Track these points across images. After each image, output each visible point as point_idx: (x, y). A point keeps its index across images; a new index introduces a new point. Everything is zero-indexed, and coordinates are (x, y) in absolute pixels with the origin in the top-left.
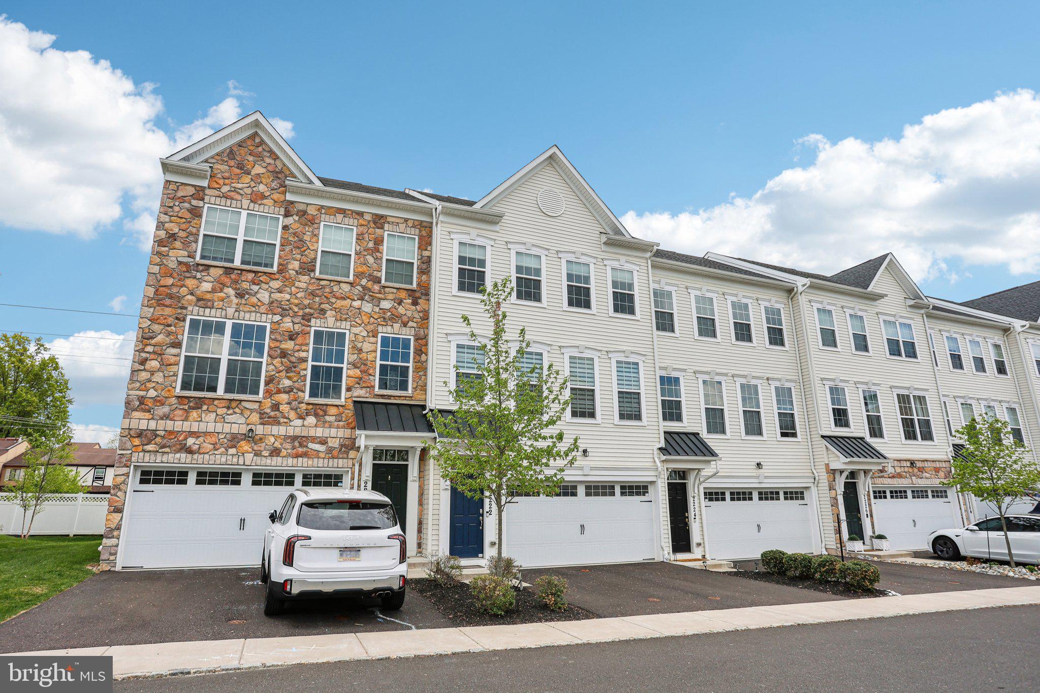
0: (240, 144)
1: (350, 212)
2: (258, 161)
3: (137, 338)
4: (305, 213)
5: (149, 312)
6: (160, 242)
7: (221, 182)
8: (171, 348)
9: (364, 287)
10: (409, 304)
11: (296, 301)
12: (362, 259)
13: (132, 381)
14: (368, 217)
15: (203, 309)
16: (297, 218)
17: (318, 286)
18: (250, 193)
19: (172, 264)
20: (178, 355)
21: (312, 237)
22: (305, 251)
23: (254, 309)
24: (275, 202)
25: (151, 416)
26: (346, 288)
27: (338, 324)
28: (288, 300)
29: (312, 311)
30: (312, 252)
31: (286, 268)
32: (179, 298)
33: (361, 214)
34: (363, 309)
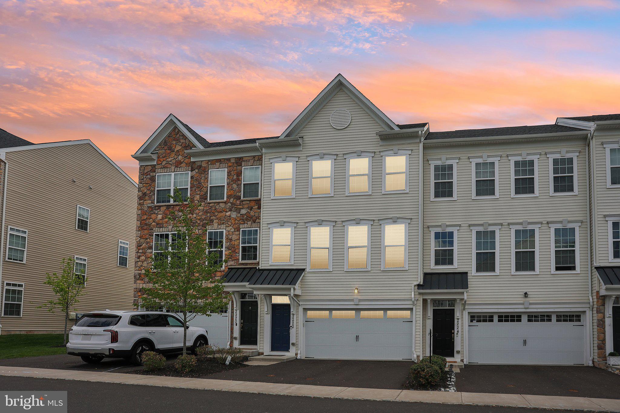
0: (169, 136)
1: (223, 160)
2: (178, 143)
3: (136, 247)
4: (200, 167)
5: (139, 233)
6: (140, 198)
7: (162, 160)
8: (148, 250)
9: (232, 203)
10: (256, 209)
11: (199, 218)
12: (230, 187)
13: (136, 267)
14: (233, 161)
15: (159, 229)
16: (197, 171)
17: (209, 207)
18: (175, 162)
19: (146, 209)
20: (152, 253)
21: (205, 180)
22: (202, 188)
23: (180, 225)
24: (186, 164)
25: (144, 282)
26: (222, 205)
27: (220, 227)
28: (195, 218)
29: (207, 222)
30: (205, 189)
31: (194, 200)
32: (150, 225)
33: (229, 160)
34: (232, 216)
